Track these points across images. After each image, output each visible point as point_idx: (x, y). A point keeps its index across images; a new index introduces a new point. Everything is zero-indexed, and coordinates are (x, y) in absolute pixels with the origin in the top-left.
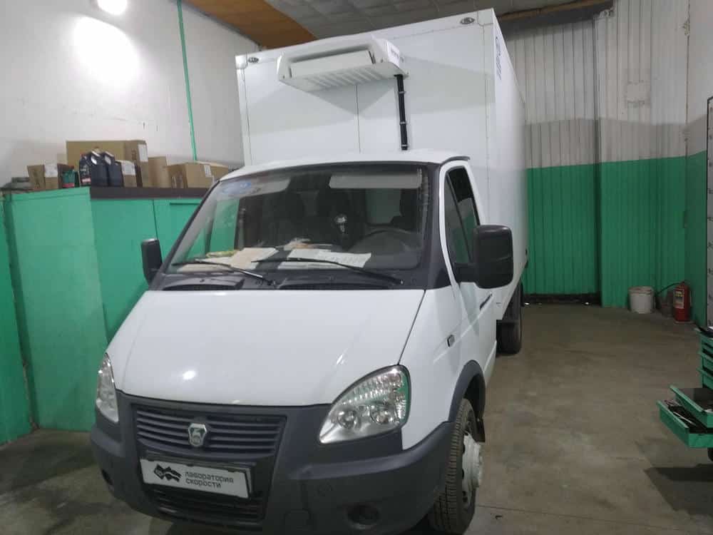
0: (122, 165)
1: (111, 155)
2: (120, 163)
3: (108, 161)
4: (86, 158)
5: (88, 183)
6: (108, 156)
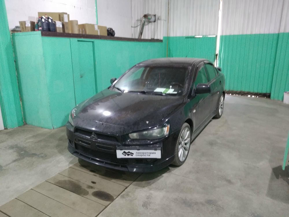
0: (56, 23)
1: (51, 18)
2: (55, 22)
3: (50, 21)
4: (40, 19)
5: (41, 29)
6: (50, 19)
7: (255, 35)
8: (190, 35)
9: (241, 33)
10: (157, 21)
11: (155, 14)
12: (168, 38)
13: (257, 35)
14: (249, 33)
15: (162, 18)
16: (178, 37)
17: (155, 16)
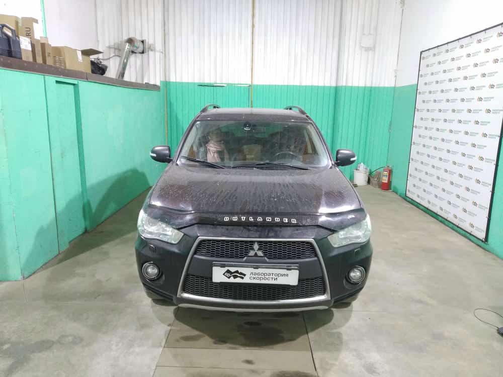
7: (306, 86)
8: (207, 81)
9: (286, 84)
10: (147, 53)
11: (143, 39)
12: (167, 84)
13: (309, 86)
14: (297, 83)
15: (156, 49)
16: (186, 83)
17: (143, 42)
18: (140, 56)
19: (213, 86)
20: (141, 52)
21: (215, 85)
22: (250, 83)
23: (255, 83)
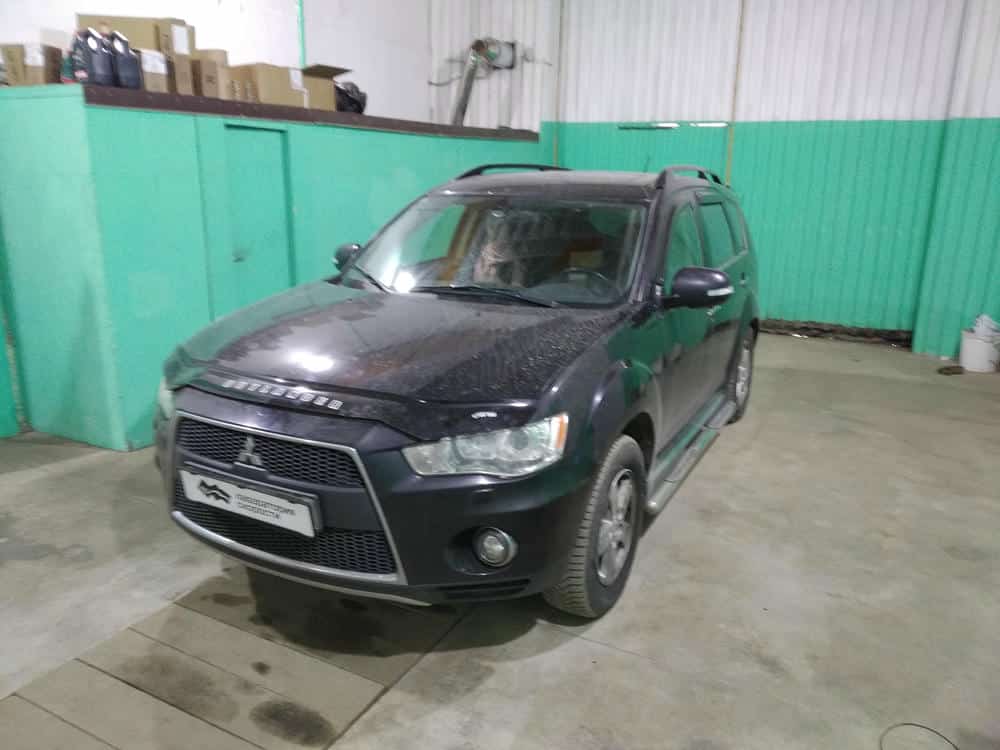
0: (143, 55)
2: (138, 53)
4: (81, 39)
5: (82, 78)
8: (636, 118)
10: (518, 66)
11: (515, 39)
15: (537, 55)
16: (593, 124)
17: (513, 46)
18: (506, 73)
19: (649, 128)
20: (509, 65)
21: (654, 125)
22: (728, 119)
23: (741, 118)
